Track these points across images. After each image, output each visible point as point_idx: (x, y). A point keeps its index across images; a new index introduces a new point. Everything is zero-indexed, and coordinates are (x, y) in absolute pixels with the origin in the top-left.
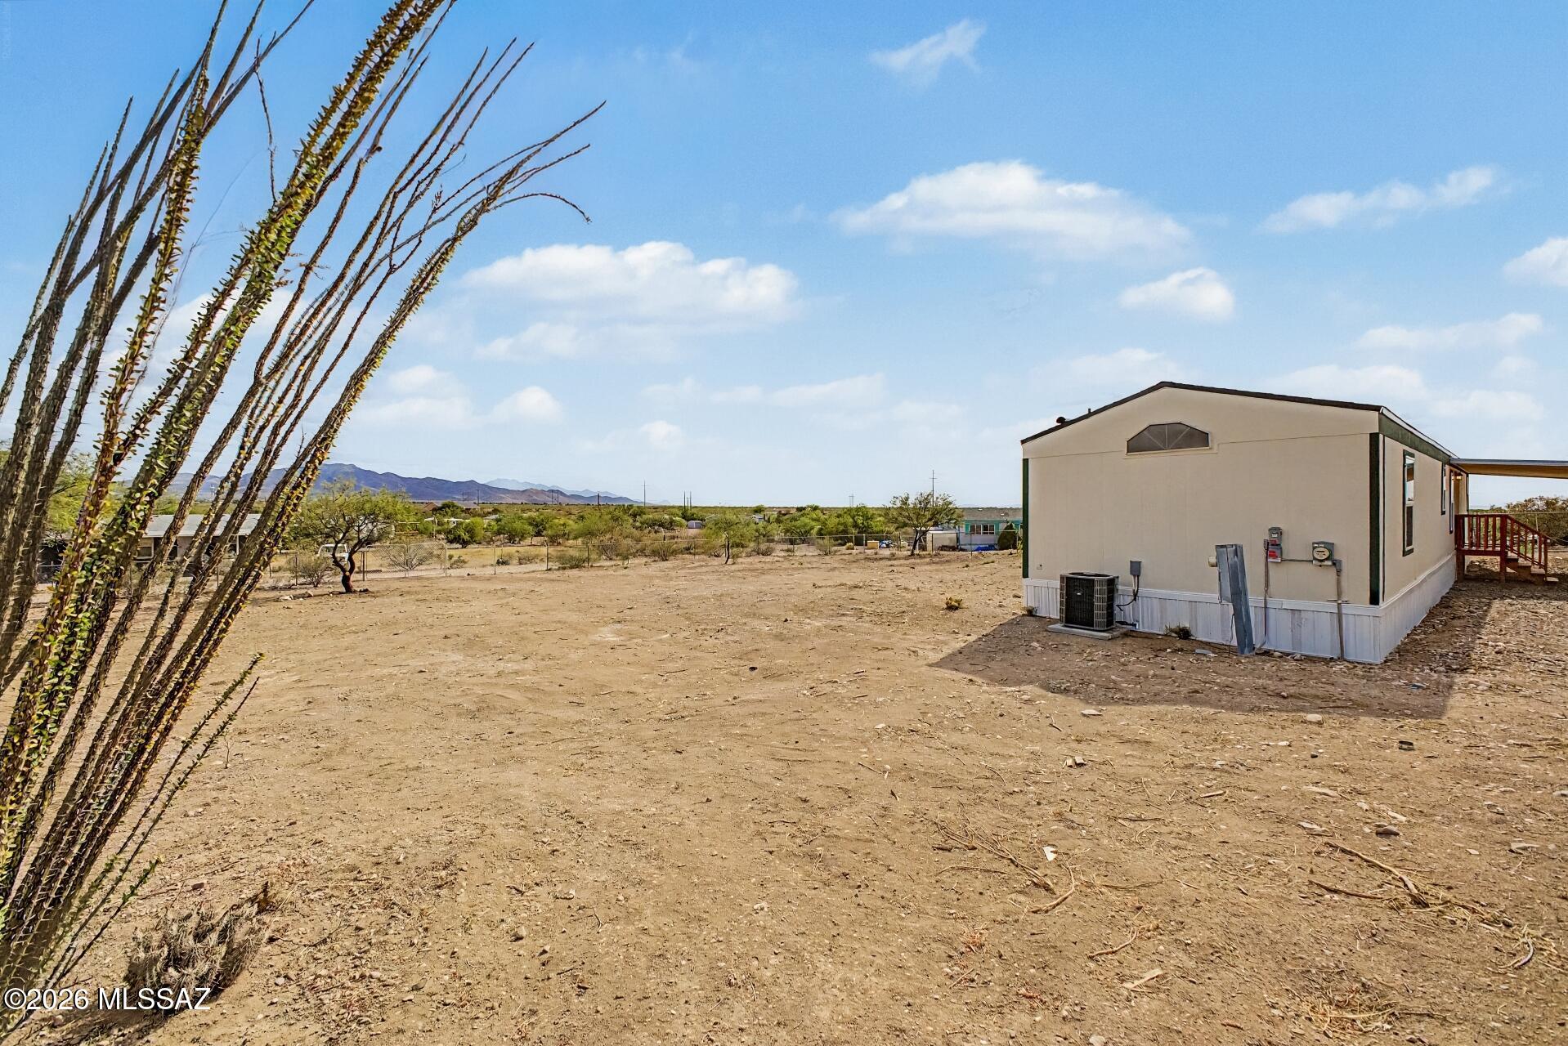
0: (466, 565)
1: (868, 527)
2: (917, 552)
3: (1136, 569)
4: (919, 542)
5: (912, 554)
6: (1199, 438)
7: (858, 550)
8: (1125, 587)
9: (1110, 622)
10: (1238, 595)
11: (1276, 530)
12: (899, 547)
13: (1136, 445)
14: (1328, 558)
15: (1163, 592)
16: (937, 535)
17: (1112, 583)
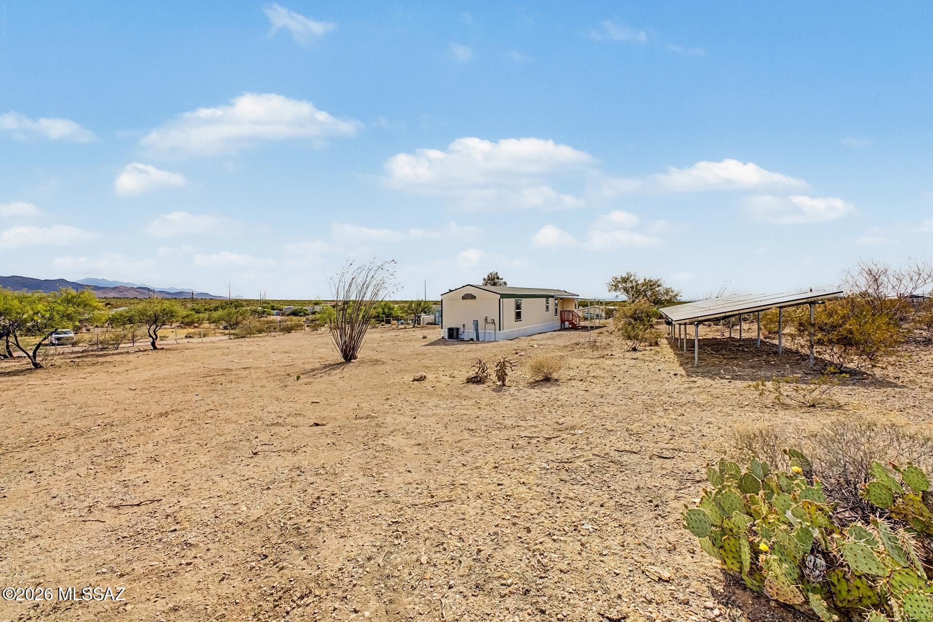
0: (168, 339)
1: (391, 314)
2: (416, 325)
3: (464, 325)
4: (417, 321)
5: (414, 326)
6: (474, 297)
7: (388, 325)
8: (461, 330)
9: (457, 338)
10: (477, 330)
11: (486, 317)
12: (409, 324)
13: (463, 298)
14: (493, 322)
15: (468, 331)
16: (425, 318)
17: (458, 329)
